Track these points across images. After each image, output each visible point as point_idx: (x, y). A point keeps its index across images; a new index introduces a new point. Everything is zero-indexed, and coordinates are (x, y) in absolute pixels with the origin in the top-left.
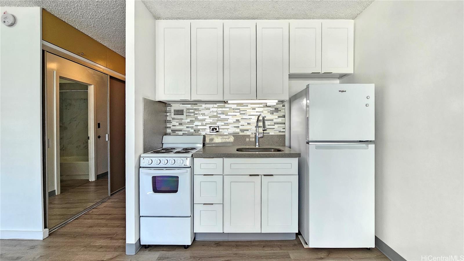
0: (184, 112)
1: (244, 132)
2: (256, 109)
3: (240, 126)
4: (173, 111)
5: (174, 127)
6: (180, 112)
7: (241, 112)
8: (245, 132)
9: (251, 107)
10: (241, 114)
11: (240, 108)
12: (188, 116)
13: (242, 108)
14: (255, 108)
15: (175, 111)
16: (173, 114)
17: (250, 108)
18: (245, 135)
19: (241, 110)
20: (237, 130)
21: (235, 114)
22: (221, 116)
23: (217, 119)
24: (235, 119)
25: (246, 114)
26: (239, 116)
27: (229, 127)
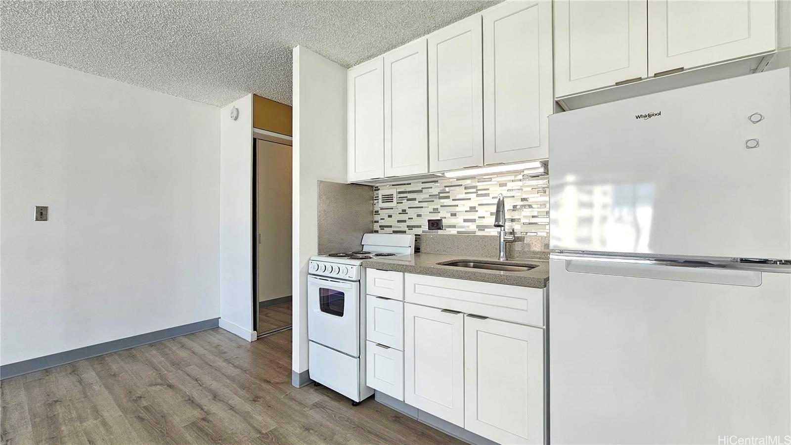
0: (394, 198)
1: (484, 230)
2: (508, 184)
3: (477, 218)
4: (380, 197)
5: (383, 221)
6: (388, 198)
7: (479, 192)
8: (486, 230)
9: (498, 182)
10: (478, 196)
11: (478, 184)
12: (399, 203)
13: (481, 185)
14: (505, 182)
15: (383, 197)
16: (380, 201)
17: (496, 183)
18: (485, 236)
19: (478, 189)
20: (472, 227)
21: (468, 196)
22: (446, 202)
23: (439, 207)
24: (467, 205)
25: (487, 195)
26: (475, 201)
27: (459, 220)
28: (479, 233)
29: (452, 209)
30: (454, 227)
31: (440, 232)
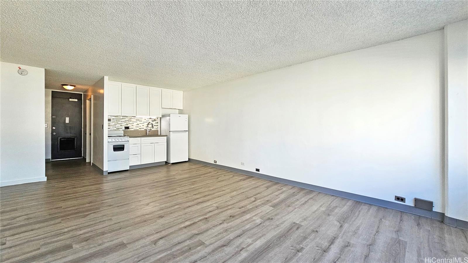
0: (111, 120)
1: (141, 129)
12: (113, 122)
13: (140, 119)
17: (144, 119)
20: (138, 128)
21: (137, 121)
22: (130, 122)
23: (128, 123)
24: (136, 123)
25: (142, 121)
26: (138, 122)
27: (134, 127)
28: (139, 130)
29: (132, 124)
30: (133, 128)
31: (128, 130)
